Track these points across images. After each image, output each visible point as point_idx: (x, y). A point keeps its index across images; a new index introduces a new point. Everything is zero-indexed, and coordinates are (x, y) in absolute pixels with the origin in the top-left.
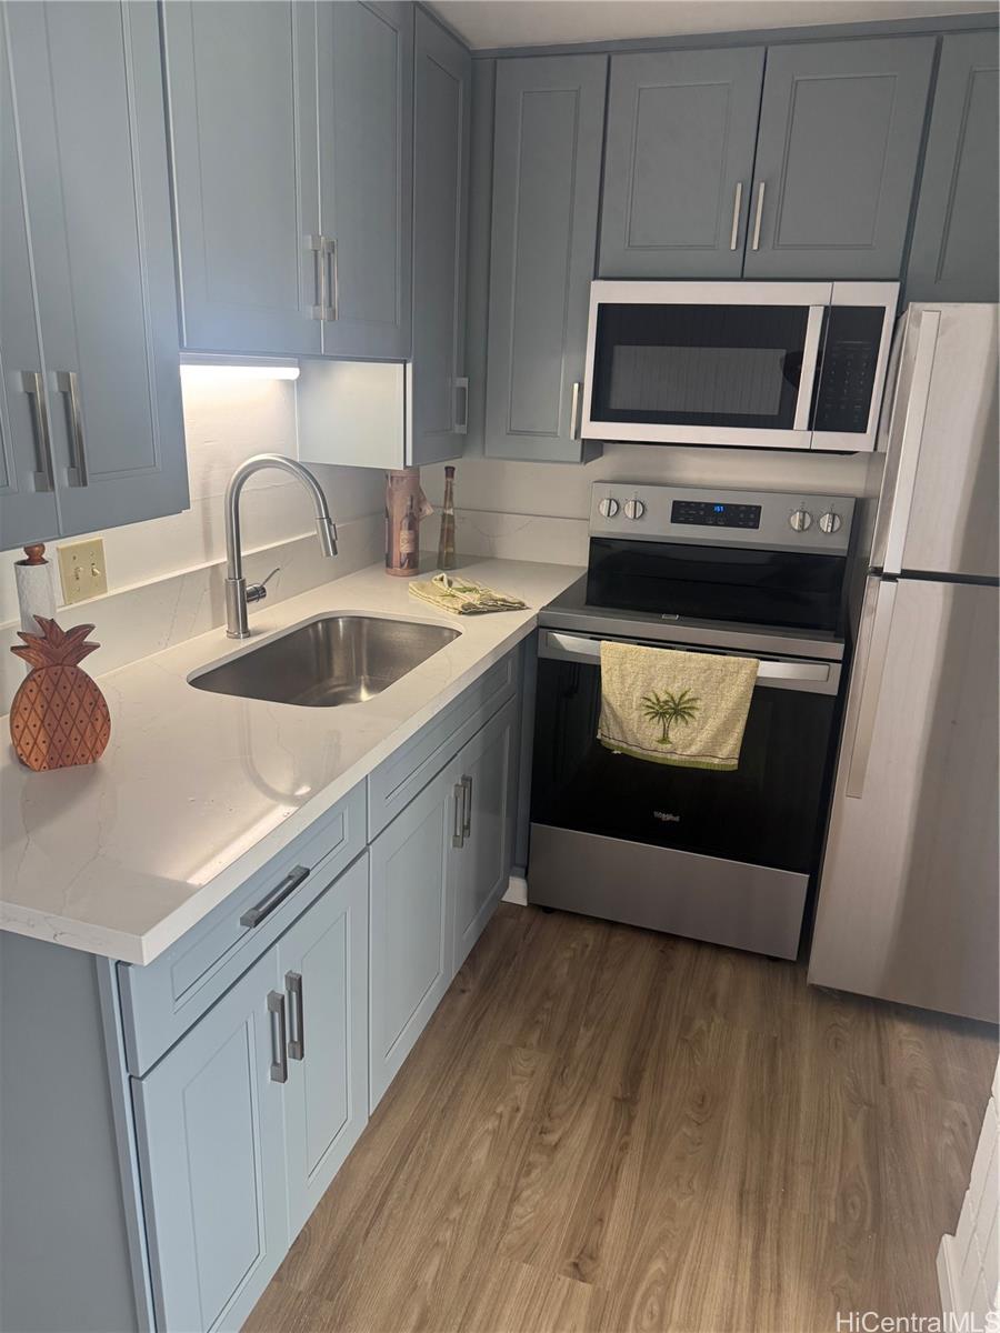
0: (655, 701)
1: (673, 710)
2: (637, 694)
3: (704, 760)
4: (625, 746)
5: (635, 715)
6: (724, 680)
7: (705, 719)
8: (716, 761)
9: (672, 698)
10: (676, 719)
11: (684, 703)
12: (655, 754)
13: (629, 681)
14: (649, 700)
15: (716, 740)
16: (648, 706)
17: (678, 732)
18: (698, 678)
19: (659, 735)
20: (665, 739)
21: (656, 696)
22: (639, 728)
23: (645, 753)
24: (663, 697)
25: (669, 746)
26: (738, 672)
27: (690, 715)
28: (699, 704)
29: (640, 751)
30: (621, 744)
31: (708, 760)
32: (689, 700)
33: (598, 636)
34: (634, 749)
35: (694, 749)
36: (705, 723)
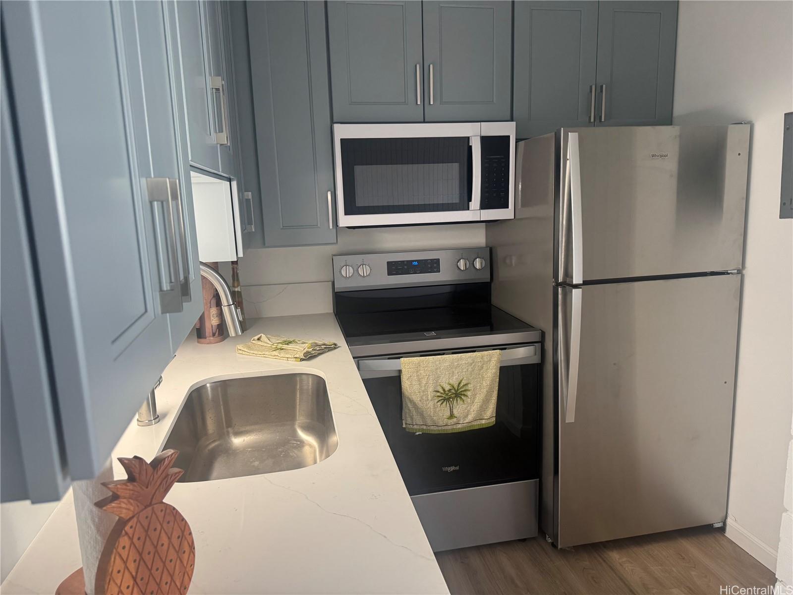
0: (442, 392)
1: (454, 395)
2: (431, 389)
3: (475, 423)
4: (425, 427)
5: (431, 404)
6: (482, 368)
7: (475, 395)
8: (483, 422)
9: (453, 387)
10: (457, 400)
11: (461, 388)
12: (446, 428)
13: (424, 382)
14: (438, 392)
15: (483, 408)
16: (438, 396)
17: (459, 409)
18: (468, 370)
19: (448, 414)
20: (452, 416)
21: (443, 388)
22: (435, 412)
23: (440, 428)
24: (447, 388)
25: (455, 420)
26: (490, 361)
27: (464, 395)
28: (470, 387)
29: (436, 428)
30: (422, 427)
31: (478, 422)
32: (464, 386)
33: (398, 356)
34: (432, 428)
35: (470, 418)
36: (474, 398)
